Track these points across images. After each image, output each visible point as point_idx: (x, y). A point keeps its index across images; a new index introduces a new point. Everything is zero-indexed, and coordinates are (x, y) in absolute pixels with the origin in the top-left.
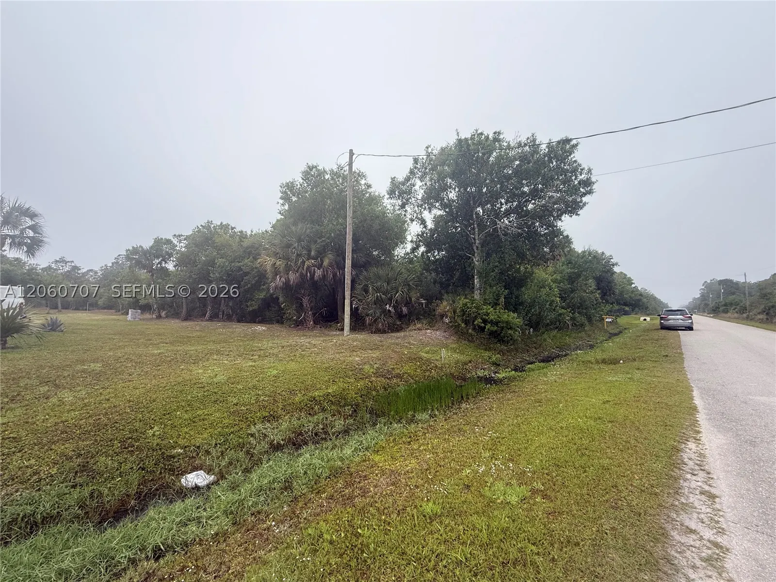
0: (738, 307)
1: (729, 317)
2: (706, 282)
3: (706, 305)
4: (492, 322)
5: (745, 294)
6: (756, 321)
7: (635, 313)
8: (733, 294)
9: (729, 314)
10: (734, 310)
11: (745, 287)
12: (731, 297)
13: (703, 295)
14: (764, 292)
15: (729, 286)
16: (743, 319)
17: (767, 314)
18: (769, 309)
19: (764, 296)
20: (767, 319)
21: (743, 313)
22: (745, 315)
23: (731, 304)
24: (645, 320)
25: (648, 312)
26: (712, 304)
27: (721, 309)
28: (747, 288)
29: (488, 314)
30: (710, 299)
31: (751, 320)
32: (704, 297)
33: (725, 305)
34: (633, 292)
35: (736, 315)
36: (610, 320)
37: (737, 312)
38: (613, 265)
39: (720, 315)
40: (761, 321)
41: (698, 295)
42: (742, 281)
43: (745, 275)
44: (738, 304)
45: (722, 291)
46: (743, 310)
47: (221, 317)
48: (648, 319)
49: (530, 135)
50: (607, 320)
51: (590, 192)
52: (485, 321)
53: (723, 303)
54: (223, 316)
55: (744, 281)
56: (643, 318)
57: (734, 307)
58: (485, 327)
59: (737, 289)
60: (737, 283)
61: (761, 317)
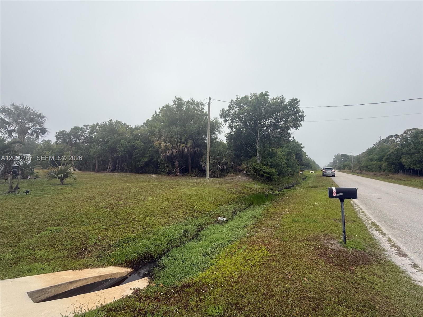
0: (349, 167)
1: (345, 171)
2: (335, 155)
3: (336, 166)
4: (267, 173)
5: (351, 161)
6: (356, 173)
7: (307, 169)
8: (347, 161)
9: (345, 170)
10: (347, 168)
11: (351, 158)
12: (346, 162)
13: (334, 161)
14: (359, 160)
15: (345, 157)
16: (351, 172)
17: (360, 170)
18: (361, 168)
19: (359, 162)
20: (360, 172)
21: (351, 169)
22: (351, 171)
23: (346, 166)
24: (312, 172)
25: (312, 169)
26: (338, 166)
27: (342, 168)
28: (352, 158)
29: (265, 170)
30: (337, 163)
31: (354, 172)
32: (334, 162)
33: (344, 166)
34: (307, 159)
35: (348, 170)
36: (302, 172)
37: (348, 169)
38: (302, 148)
39: (341, 171)
40: (358, 173)
41: (332, 161)
42: (350, 155)
43: (352, 152)
44: (349, 166)
45: (343, 159)
46: (351, 168)
47: (117, 171)
48: (313, 172)
49: (281, 95)
50: (300, 172)
51: (303, 120)
52: (264, 172)
53: (343, 165)
54: (118, 170)
55: (351, 155)
56: (311, 172)
57: (347, 167)
58: (264, 175)
59: (348, 159)
60: (348, 156)
61: (357, 171)
